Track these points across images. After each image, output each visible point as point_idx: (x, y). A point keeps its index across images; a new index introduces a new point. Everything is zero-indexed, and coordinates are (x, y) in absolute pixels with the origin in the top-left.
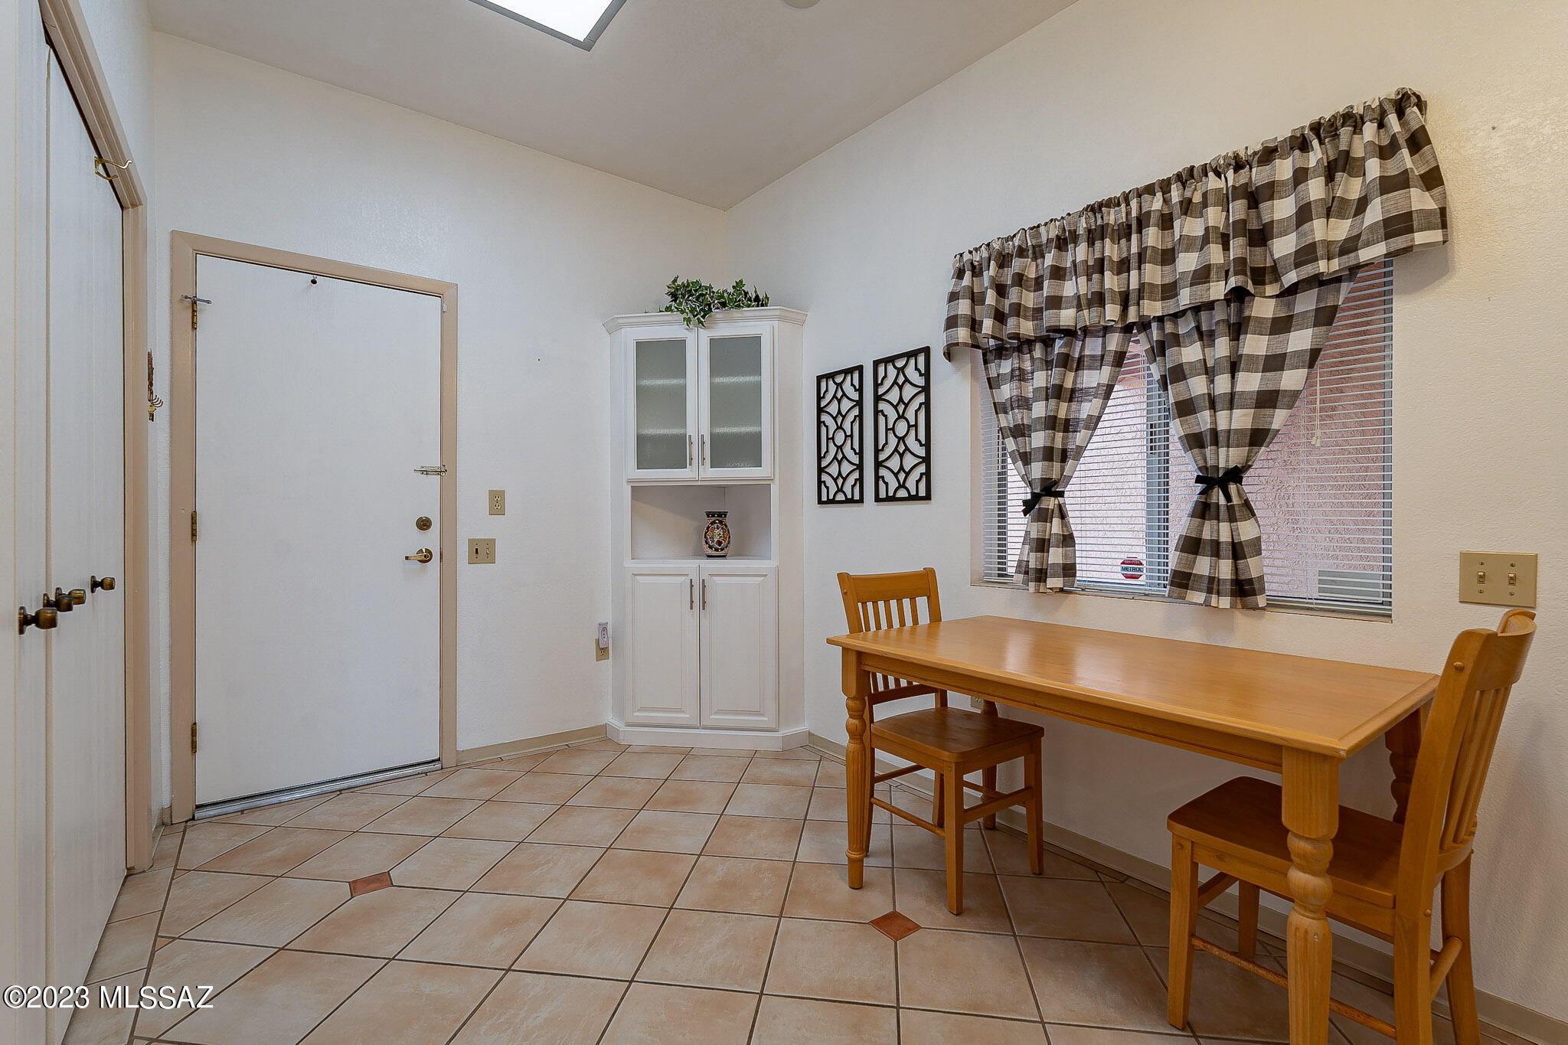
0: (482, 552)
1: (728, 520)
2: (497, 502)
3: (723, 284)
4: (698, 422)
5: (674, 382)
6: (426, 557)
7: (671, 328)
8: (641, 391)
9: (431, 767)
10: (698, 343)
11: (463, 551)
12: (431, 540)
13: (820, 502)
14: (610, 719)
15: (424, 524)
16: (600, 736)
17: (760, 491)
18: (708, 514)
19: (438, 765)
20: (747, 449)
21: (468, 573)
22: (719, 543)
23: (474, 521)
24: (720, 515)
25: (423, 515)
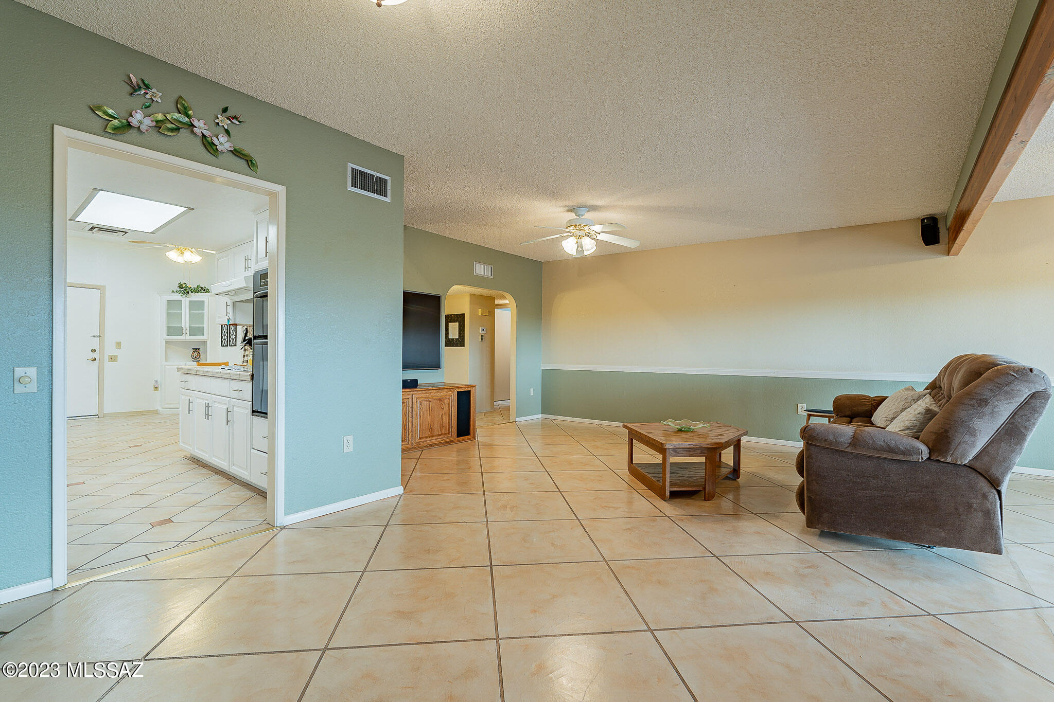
0: (112, 359)
1: (200, 351)
2: (118, 345)
3: (193, 286)
4: (185, 323)
5: (179, 311)
6: (94, 360)
7: (177, 297)
8: (167, 313)
9: (95, 416)
10: (186, 301)
11: (106, 358)
12: (96, 355)
13: (222, 346)
14: (158, 408)
15: (94, 351)
16: (156, 412)
17: (204, 343)
18: (194, 349)
19: (97, 416)
20: (201, 331)
21: (108, 365)
22: (196, 357)
23: (110, 350)
24: (196, 349)
25: (94, 348)
